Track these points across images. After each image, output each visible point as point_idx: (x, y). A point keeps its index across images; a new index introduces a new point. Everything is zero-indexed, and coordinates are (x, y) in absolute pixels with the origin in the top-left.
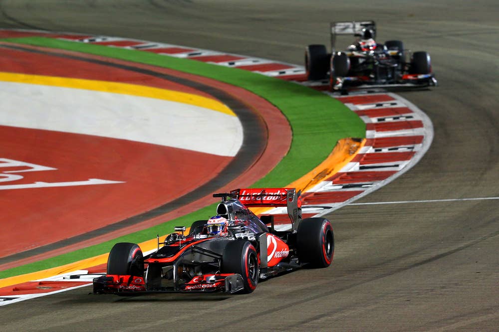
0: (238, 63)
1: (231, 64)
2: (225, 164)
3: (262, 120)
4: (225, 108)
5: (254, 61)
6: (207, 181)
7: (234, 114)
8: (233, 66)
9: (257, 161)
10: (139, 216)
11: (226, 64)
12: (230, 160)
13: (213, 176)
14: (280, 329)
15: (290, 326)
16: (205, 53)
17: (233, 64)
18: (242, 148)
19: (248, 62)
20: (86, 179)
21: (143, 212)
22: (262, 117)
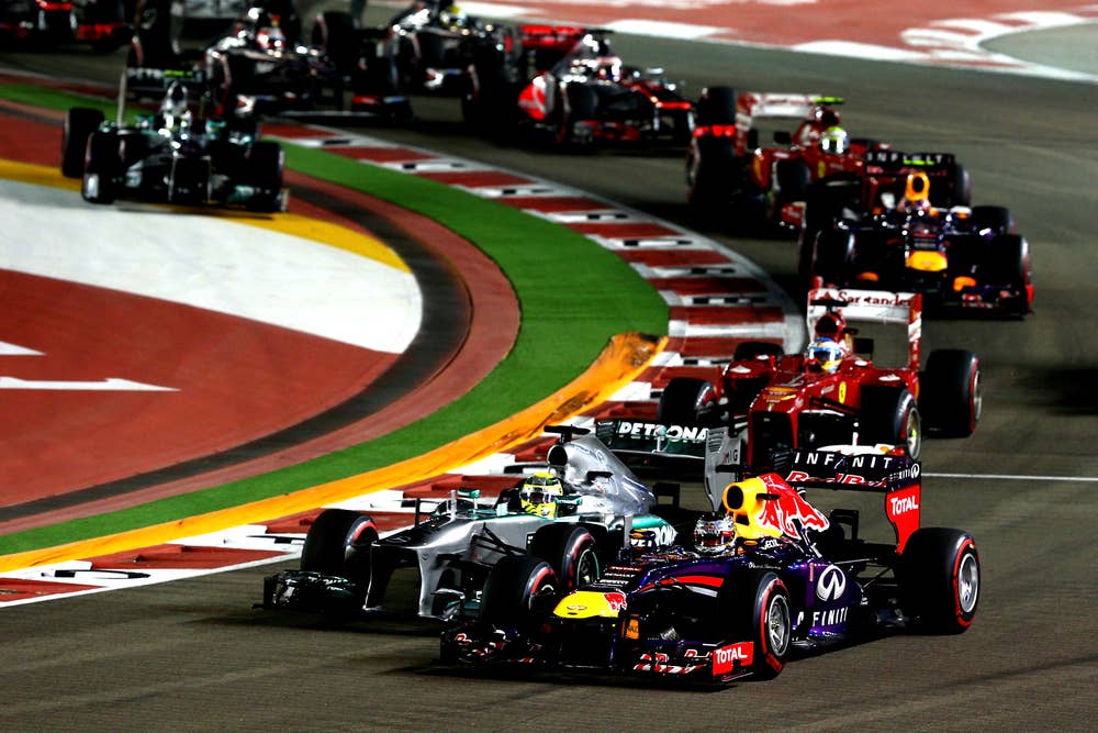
0: (422, 167)
1: (407, 167)
2: (383, 367)
3: (462, 286)
4: (391, 253)
5: (455, 165)
6: (344, 398)
7: (406, 268)
8: (412, 171)
9: (447, 366)
10: (202, 460)
11: (398, 167)
12: (393, 361)
13: (356, 390)
14: (469, 707)
15: (489, 704)
16: (358, 141)
17: (412, 166)
18: (419, 337)
19: (443, 165)
20: (101, 379)
21: (210, 452)
22: (464, 281)
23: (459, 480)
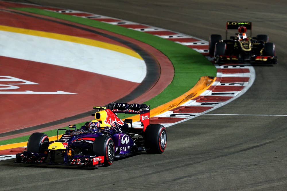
0: (146, 30)
1: (142, 30)
2: (135, 87)
4: (137, 54)
5: (155, 29)
6: (124, 96)
7: (142, 59)
8: (143, 31)
9: (154, 86)
10: (85, 113)
11: (139, 30)
12: (138, 85)
13: (128, 93)
14: (161, 183)
15: (166, 182)
16: (128, 23)
17: (143, 30)
18: (145, 78)
19: (152, 29)
20: (55, 91)
21: (87, 111)
22: (158, 62)
23: (157, 119)
